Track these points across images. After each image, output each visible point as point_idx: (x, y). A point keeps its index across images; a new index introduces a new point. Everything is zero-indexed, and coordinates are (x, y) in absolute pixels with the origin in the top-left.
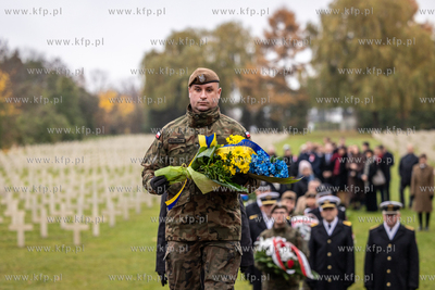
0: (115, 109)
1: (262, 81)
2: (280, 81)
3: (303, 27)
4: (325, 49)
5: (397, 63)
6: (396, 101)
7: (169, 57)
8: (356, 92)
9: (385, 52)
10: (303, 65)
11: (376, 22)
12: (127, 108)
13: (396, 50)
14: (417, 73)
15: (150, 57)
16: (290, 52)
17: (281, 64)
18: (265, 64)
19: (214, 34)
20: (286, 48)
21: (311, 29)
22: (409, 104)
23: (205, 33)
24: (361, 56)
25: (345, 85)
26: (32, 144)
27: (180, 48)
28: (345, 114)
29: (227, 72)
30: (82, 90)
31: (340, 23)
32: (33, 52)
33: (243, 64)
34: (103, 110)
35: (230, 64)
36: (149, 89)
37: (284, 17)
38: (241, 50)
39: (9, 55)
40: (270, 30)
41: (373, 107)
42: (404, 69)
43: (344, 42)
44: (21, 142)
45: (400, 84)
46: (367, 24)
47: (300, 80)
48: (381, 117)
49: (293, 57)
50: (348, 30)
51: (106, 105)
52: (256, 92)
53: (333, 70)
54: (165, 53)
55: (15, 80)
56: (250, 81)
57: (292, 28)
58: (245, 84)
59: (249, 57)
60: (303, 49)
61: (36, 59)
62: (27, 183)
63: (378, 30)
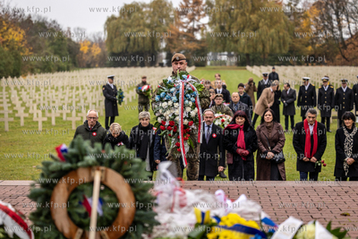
0: (90, 51)
1: (179, 34)
2: (190, 35)
3: (204, 2)
4: (218, 16)
5: (261, 24)
6: (260, 47)
7: (122, 21)
8: (237, 42)
9: (254, 17)
10: (204, 25)
12: (97, 51)
13: (260, 16)
14: (273, 31)
15: (111, 20)
16: (197, 17)
17: (191, 24)
18: (181, 25)
19: (150, 6)
20: (193, 15)
21: (209, 3)
22: (268, 50)
23: (144, 6)
24: (239, 20)
26: (40, 73)
27: (129, 15)
28: (230, 56)
30: (70, 40)
32: (39, 17)
33: (167, 24)
34: (82, 53)
35: (159, 25)
36: (110, 40)
38: (167, 16)
39: (25, 18)
40: (184, 3)
41: (246, 51)
42: (265, 28)
43: (229, 11)
44: (32, 72)
45: (263, 38)
47: (202, 34)
48: (251, 57)
49: (198, 21)
50: (231, 4)
51: (84, 49)
52: (175, 42)
53: (222, 28)
54: (120, 18)
55: (28, 34)
56: (172, 35)
57: (197, 3)
59: (172, 20)
60: (204, 16)
61: (41, 21)
62: (40, 95)
63: (250, 4)
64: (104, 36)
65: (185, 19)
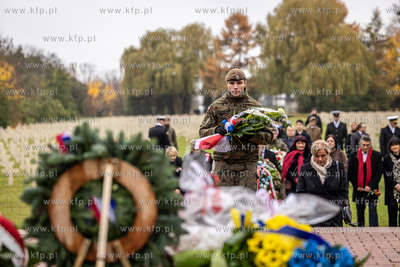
0: (101, 95)
1: (220, 71)
3: (254, 28)
4: (272, 46)
5: (330, 57)
7: (144, 53)
8: (298, 80)
9: (320, 47)
10: (253, 58)
11: (313, 24)
12: (111, 95)
13: (329, 46)
15: (129, 52)
16: (244, 48)
17: (237, 57)
18: (223, 58)
19: (181, 34)
20: (240, 45)
21: (260, 29)
23: (173, 33)
24: (301, 51)
25: (288, 74)
26: (34, 123)
27: (154, 45)
29: (191, 64)
30: (74, 80)
31: (284, 24)
32: (33, 49)
33: (205, 58)
34: (91, 97)
35: (194, 58)
37: (238, 20)
38: (203, 47)
39: (14, 50)
40: (227, 30)
42: (336, 61)
43: (288, 40)
44: (24, 121)
45: (333, 74)
46: (306, 25)
47: (252, 71)
48: (317, 101)
49: (246, 53)
50: (290, 30)
51: (94, 92)
52: (215, 81)
53: (278, 62)
54: (141, 50)
55: (19, 71)
56: (211, 72)
57: (245, 28)
58: (207, 74)
59: (211, 52)
60: (254, 46)
61: (35, 55)
63: (315, 29)
64: (120, 75)
65: (228, 51)
